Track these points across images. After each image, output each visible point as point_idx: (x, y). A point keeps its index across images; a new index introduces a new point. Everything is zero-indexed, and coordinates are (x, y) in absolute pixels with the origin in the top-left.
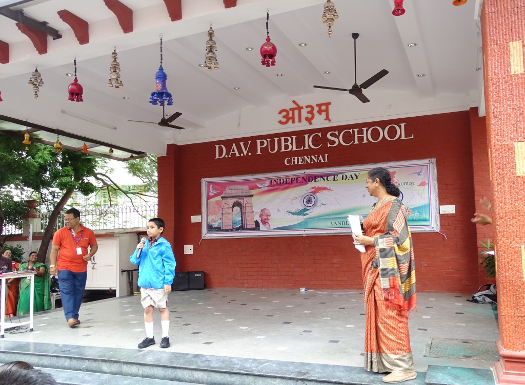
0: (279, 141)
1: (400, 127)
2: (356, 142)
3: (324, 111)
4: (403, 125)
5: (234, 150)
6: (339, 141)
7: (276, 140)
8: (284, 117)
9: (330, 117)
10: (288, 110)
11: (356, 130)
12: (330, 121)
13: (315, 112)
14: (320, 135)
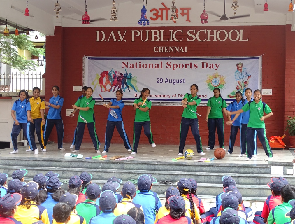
0: (150, 33)
1: (240, 32)
2: (209, 40)
3: (185, 14)
4: (242, 31)
5: (112, 36)
6: (196, 37)
7: (148, 31)
8: (154, 15)
9: (190, 19)
10: (158, 9)
11: (209, 31)
12: (190, 21)
13: (179, 13)
14: (182, 32)
